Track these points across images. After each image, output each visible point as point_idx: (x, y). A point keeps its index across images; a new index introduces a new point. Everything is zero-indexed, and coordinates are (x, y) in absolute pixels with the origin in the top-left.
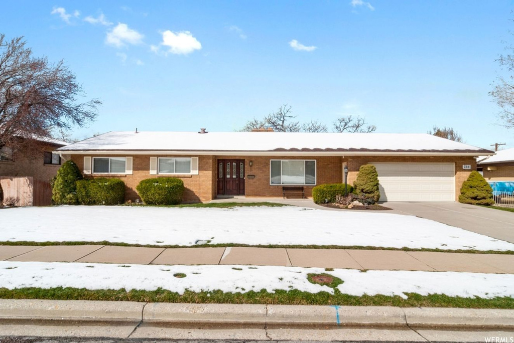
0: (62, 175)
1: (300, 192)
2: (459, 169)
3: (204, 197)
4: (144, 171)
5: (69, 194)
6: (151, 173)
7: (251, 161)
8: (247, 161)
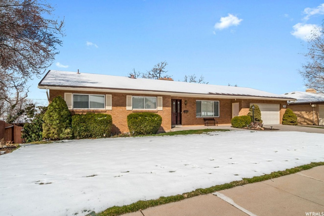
0: (57, 110)
1: (213, 121)
2: (281, 107)
3: (166, 127)
4: (122, 107)
5: (66, 129)
6: (127, 109)
7: (186, 101)
8: (183, 101)
